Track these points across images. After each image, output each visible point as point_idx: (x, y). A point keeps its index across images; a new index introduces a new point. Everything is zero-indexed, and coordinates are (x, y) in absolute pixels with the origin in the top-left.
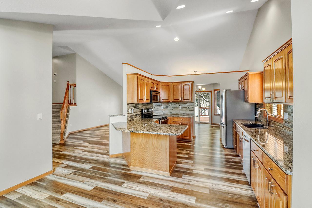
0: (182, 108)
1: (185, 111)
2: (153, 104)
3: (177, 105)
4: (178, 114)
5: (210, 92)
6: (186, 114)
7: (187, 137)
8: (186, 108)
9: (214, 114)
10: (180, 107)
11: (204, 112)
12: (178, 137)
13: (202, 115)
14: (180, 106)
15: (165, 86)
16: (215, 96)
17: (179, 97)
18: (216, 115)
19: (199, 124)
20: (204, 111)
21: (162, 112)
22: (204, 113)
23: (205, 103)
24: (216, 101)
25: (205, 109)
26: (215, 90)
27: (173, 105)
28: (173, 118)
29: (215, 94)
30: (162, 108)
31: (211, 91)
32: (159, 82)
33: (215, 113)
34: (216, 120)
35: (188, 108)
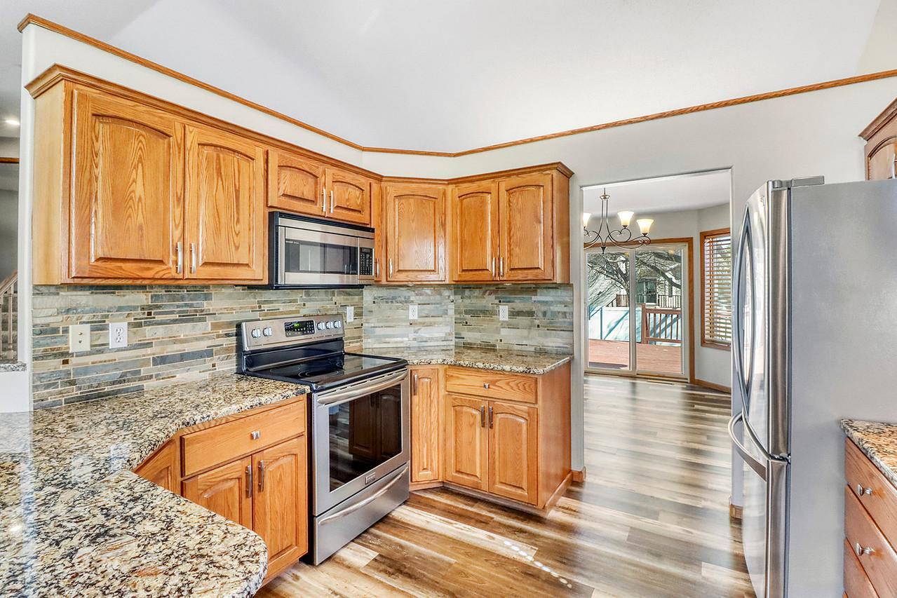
0: (514, 314)
1: (525, 332)
2: (361, 294)
3: (489, 301)
4: (494, 346)
5: (684, 244)
6: (533, 349)
7: (519, 491)
8: (530, 314)
9: (703, 342)
10: (504, 312)
11: (671, 324)
12: (472, 478)
13: (663, 337)
14: (501, 307)
15: (411, 201)
16: (707, 261)
17: (489, 259)
18: (714, 344)
19: (634, 384)
20: (669, 321)
21: (412, 336)
22: (669, 330)
23: (674, 294)
24: (712, 284)
25: (675, 316)
26: (704, 236)
27: (470, 298)
28: (446, 370)
29: (707, 252)
30: (413, 313)
31: (689, 241)
32: (379, 178)
33: (707, 337)
34: (715, 367)
35: (540, 315)
